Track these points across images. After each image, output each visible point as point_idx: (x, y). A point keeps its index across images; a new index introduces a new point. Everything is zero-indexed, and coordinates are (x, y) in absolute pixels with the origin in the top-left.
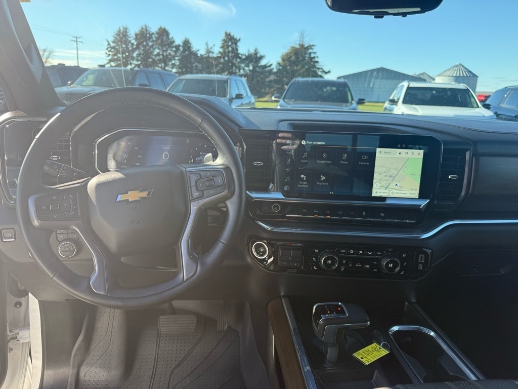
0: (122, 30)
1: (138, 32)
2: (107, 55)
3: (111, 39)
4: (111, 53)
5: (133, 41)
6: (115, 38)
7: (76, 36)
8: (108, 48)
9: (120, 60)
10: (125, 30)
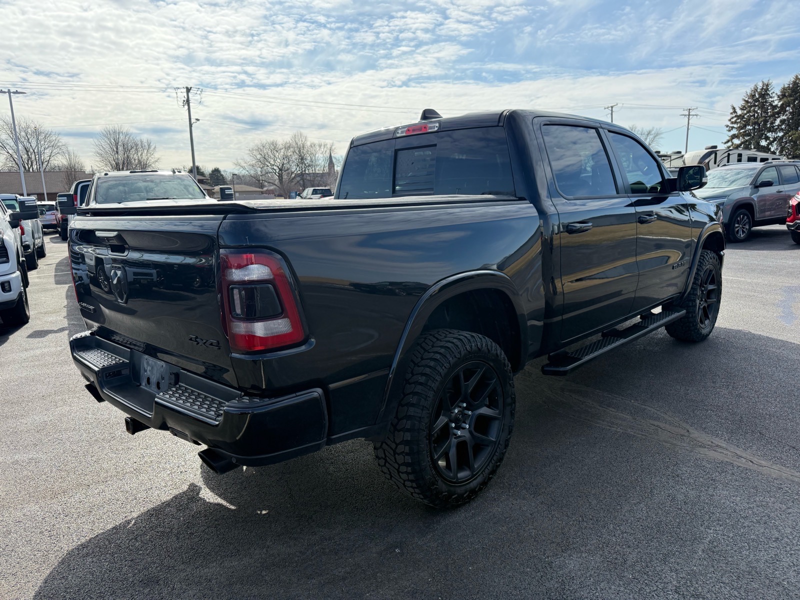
0: (760, 86)
1: (786, 86)
2: (728, 129)
3: (739, 104)
4: (735, 126)
5: (776, 103)
6: (747, 102)
7: (689, 108)
8: (732, 118)
9: (749, 135)
10: (765, 87)
